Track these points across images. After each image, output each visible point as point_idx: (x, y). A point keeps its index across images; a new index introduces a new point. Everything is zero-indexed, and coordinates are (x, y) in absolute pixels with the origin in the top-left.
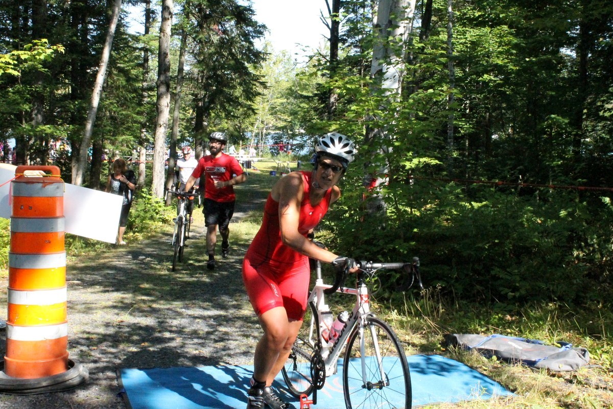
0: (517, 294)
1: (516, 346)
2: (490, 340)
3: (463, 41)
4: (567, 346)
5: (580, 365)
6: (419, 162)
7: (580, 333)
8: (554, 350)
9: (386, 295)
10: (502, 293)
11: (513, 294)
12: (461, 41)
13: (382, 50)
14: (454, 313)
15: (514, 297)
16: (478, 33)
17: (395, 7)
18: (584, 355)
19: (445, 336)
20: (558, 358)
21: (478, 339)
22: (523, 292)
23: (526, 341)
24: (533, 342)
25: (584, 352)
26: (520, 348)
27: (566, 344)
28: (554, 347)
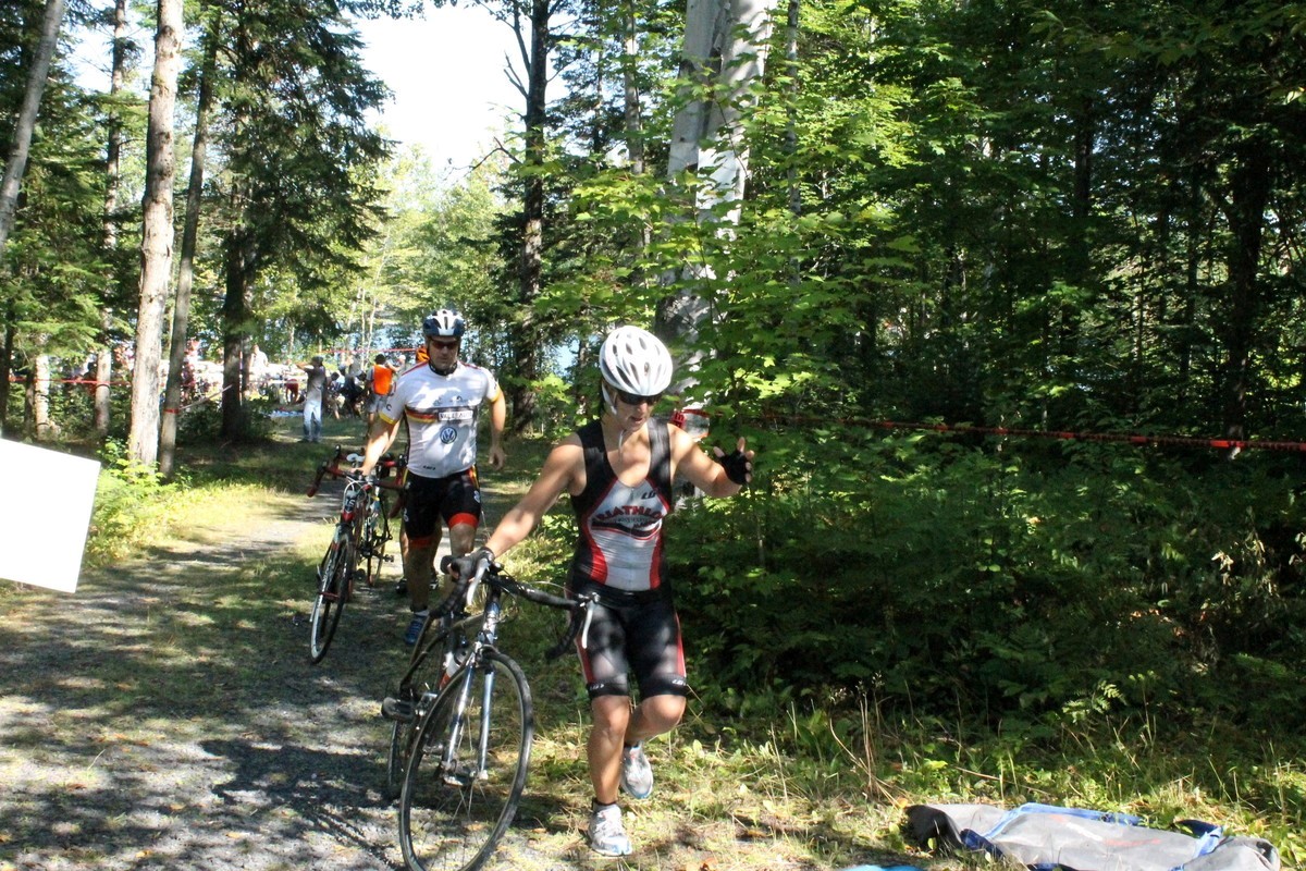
0: (1043, 698)
1: (1088, 834)
2: (1021, 820)
4: (1213, 832)
6: (793, 381)
7: (1217, 794)
8: (1183, 844)
9: (730, 703)
10: (1006, 693)
11: (1032, 696)
13: (694, 119)
14: (908, 746)
15: (1036, 703)
17: (730, 21)
18: (1267, 855)
19: (909, 811)
20: (1214, 868)
21: (987, 816)
22: (1056, 689)
23: (1105, 819)
24: (1121, 821)
25: (1267, 850)
26: (1098, 838)
27: (1209, 828)
28: (1178, 836)
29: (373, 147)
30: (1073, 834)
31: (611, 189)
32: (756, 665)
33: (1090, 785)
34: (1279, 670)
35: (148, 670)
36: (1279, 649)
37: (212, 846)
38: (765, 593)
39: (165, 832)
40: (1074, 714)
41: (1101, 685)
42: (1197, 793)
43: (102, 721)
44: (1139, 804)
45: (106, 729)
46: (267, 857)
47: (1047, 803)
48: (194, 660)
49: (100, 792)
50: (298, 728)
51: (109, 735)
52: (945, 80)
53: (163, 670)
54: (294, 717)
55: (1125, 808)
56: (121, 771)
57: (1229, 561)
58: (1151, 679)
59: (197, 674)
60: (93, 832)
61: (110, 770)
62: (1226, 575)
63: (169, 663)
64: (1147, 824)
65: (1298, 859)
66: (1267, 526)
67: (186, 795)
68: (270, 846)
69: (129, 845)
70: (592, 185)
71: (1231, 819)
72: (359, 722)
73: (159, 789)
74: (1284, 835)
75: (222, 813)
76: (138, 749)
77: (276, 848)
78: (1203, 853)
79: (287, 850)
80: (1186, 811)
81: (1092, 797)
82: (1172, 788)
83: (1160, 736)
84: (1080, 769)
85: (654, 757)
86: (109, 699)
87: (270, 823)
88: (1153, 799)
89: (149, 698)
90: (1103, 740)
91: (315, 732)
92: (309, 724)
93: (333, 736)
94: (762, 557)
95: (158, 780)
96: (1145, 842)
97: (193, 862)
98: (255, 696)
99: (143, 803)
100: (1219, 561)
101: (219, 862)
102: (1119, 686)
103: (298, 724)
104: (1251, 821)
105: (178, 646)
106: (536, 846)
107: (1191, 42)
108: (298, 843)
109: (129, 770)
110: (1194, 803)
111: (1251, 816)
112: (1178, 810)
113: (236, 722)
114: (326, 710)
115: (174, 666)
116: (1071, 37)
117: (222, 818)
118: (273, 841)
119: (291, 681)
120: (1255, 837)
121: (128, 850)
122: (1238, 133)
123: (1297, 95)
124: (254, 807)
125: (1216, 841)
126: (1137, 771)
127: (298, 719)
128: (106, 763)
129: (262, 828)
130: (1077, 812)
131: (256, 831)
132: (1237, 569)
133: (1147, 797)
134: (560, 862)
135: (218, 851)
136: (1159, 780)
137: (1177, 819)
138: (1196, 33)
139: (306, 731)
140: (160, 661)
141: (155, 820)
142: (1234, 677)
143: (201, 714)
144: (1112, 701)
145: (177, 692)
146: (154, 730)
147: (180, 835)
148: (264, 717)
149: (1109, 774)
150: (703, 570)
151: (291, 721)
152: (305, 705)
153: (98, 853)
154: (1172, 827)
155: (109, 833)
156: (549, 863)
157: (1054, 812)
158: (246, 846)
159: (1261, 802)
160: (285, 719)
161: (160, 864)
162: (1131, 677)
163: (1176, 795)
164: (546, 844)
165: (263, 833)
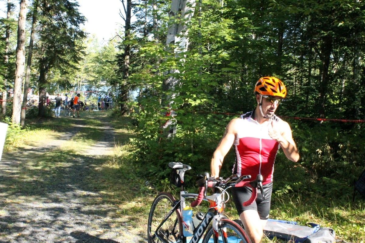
1: (283, 227)
3: (207, 30)
4: (317, 226)
5: (333, 241)
6: (201, 101)
7: (318, 216)
8: (309, 230)
12: (205, 30)
13: (174, 28)
16: (215, 26)
17: (184, 1)
18: (332, 232)
20: (318, 236)
23: (287, 223)
24: (292, 223)
25: (332, 231)
26: (286, 228)
27: (316, 225)
28: (307, 227)
29: (82, 34)
30: (278, 227)
31: (151, 48)
32: (191, 181)
33: (283, 214)
34: (334, 181)
35: (19, 182)
36: (334, 176)
37: (39, 232)
38: (193, 161)
39: (25, 228)
40: (279, 194)
41: (286, 186)
42: (313, 215)
43: (6, 197)
44: (297, 219)
45: (7, 199)
46: (54, 235)
47: (271, 219)
48: (32, 179)
49: (6, 217)
50: (62, 199)
51: (8, 201)
52: (243, 18)
53: (23, 182)
54: (61, 195)
55: (293, 220)
56: (12, 211)
57: (321, 152)
58: (300, 185)
59: (33, 183)
60: (4, 228)
61: (9, 211)
62: (320, 155)
63: (25, 180)
64: (299, 224)
65: (340, 233)
66: (331, 142)
67: (31, 218)
68: (55, 232)
69: (15, 232)
70: (145, 47)
71: (322, 223)
72: (80, 197)
73: (23, 216)
74: (336, 227)
75: (41, 223)
76: (17, 205)
77: (57, 232)
78: (314, 232)
79: (60, 233)
80: (309, 220)
81: (284, 217)
82: (306, 214)
83: (302, 200)
84: (280, 209)
85: (163, 206)
86: (8, 190)
87: (55, 225)
88: (301, 217)
89: (19, 190)
90: (287, 201)
91: (67, 200)
92: (65, 197)
93: (72, 201)
94: (192, 151)
95: (22, 213)
96: (298, 229)
97: (33, 237)
98: (50, 189)
99: (18, 220)
100: (318, 152)
101: (41, 236)
102: (291, 186)
103: (62, 197)
104: (327, 223)
105: (27, 175)
106: (130, 231)
107: (313, 9)
108: (63, 231)
109: (14, 211)
110: (312, 218)
111: (327, 222)
112: (307, 220)
113: (44, 197)
114: (70, 193)
115: (26, 181)
116: (280, 7)
117: (41, 224)
118: (56, 230)
119: (60, 185)
120: (328, 228)
121: (15, 233)
122: (324, 34)
123: (342, 24)
124: (50, 221)
125: (318, 229)
126: (296, 210)
127: (62, 196)
128: (8, 209)
129: (52, 227)
130: (280, 221)
131: (51, 228)
132: (323, 154)
133: (299, 217)
134: (137, 236)
135: (40, 233)
136: (302, 212)
137: (307, 223)
138: (314, 6)
139: (64, 199)
140: (22, 180)
141: (22, 225)
142: (322, 183)
143: (34, 195)
144: (289, 190)
145: (27, 188)
146: (21, 199)
147: (29, 229)
148: (52, 195)
149: (288, 210)
150: (176, 154)
151: (60, 196)
152: (64, 192)
153: (6, 234)
154: (306, 225)
155: (9, 229)
156: (134, 236)
157: (273, 221)
158: (48, 232)
159: (330, 218)
160: (58, 196)
161: (24, 237)
162: (294, 184)
163: (307, 216)
164: (133, 231)
165: (53, 228)
